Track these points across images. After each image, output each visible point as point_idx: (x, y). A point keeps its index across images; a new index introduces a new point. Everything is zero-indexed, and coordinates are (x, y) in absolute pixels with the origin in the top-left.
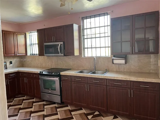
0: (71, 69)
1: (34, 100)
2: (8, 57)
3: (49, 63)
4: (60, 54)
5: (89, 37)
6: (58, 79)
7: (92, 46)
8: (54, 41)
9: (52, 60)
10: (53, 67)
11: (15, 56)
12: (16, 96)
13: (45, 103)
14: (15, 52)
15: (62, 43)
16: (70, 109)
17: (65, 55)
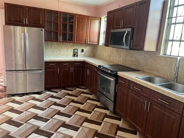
0: (140, 71)
1: (91, 96)
2: (80, 45)
3: (117, 57)
4: (125, 45)
5: (179, 22)
6: (113, 80)
7: (182, 38)
8: (121, 27)
9: (120, 54)
10: (120, 64)
11: (86, 44)
12: (80, 87)
13: (98, 104)
14: (86, 40)
15: (130, 30)
16: (120, 125)
17: (131, 49)
